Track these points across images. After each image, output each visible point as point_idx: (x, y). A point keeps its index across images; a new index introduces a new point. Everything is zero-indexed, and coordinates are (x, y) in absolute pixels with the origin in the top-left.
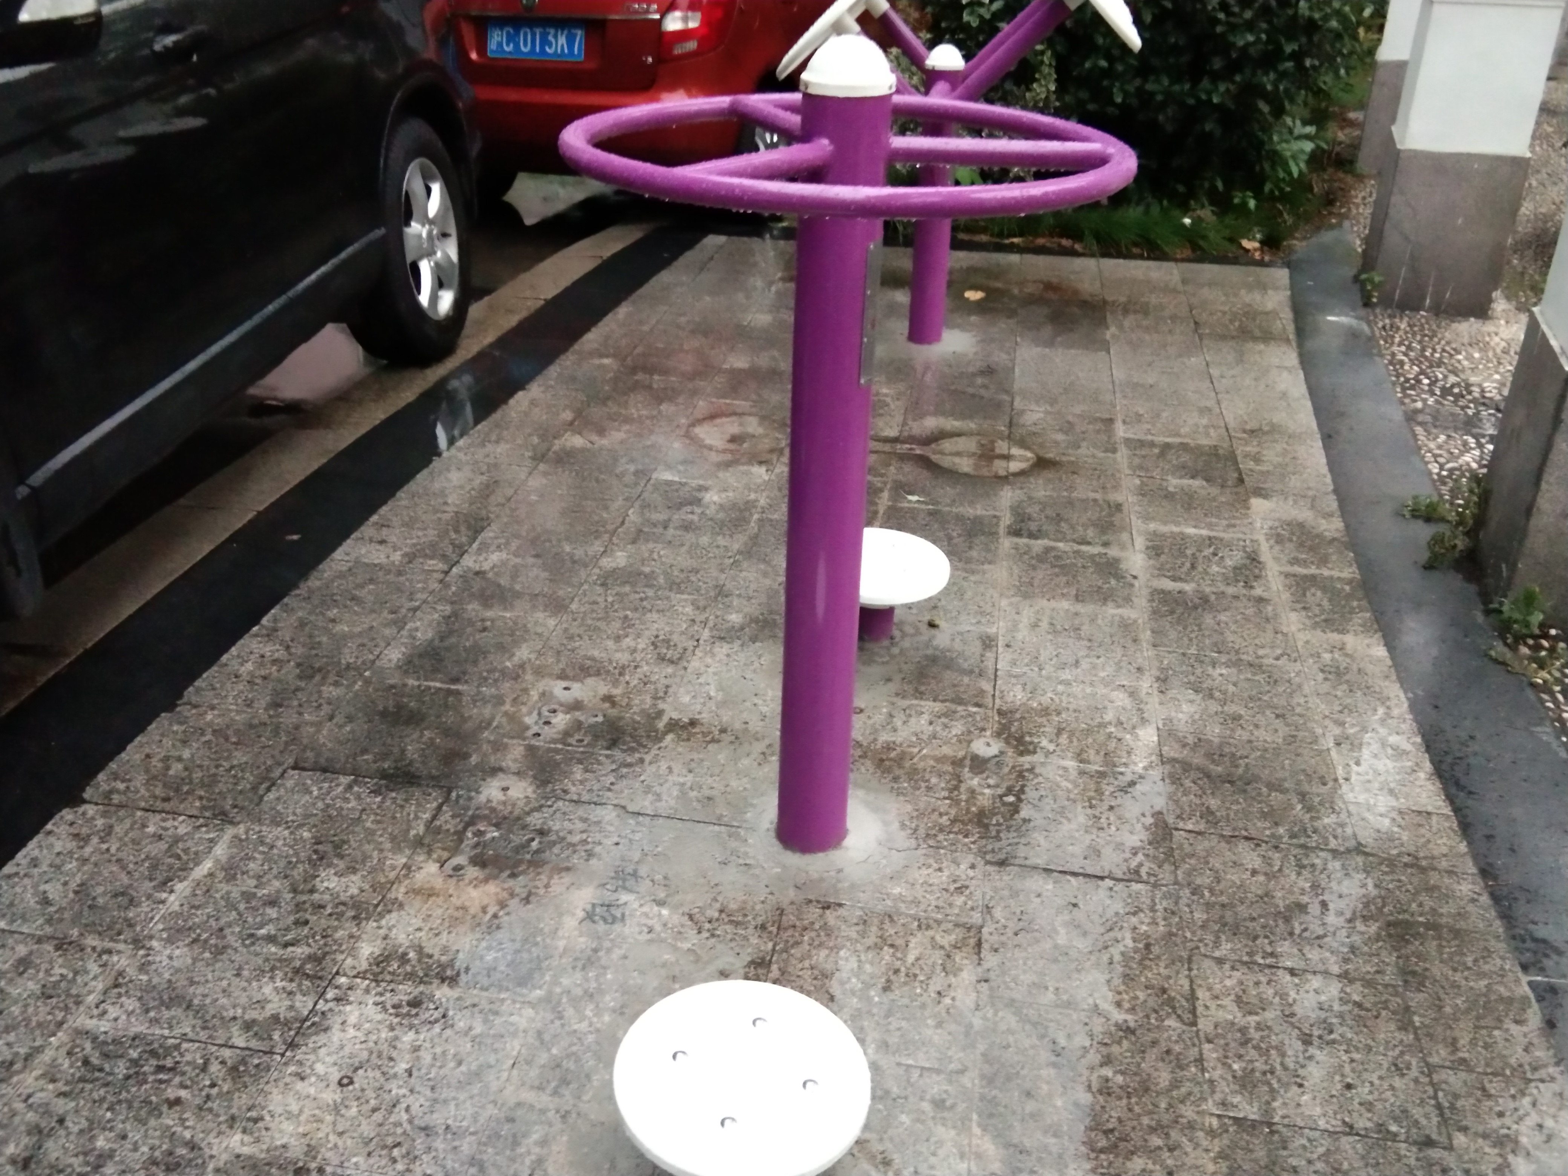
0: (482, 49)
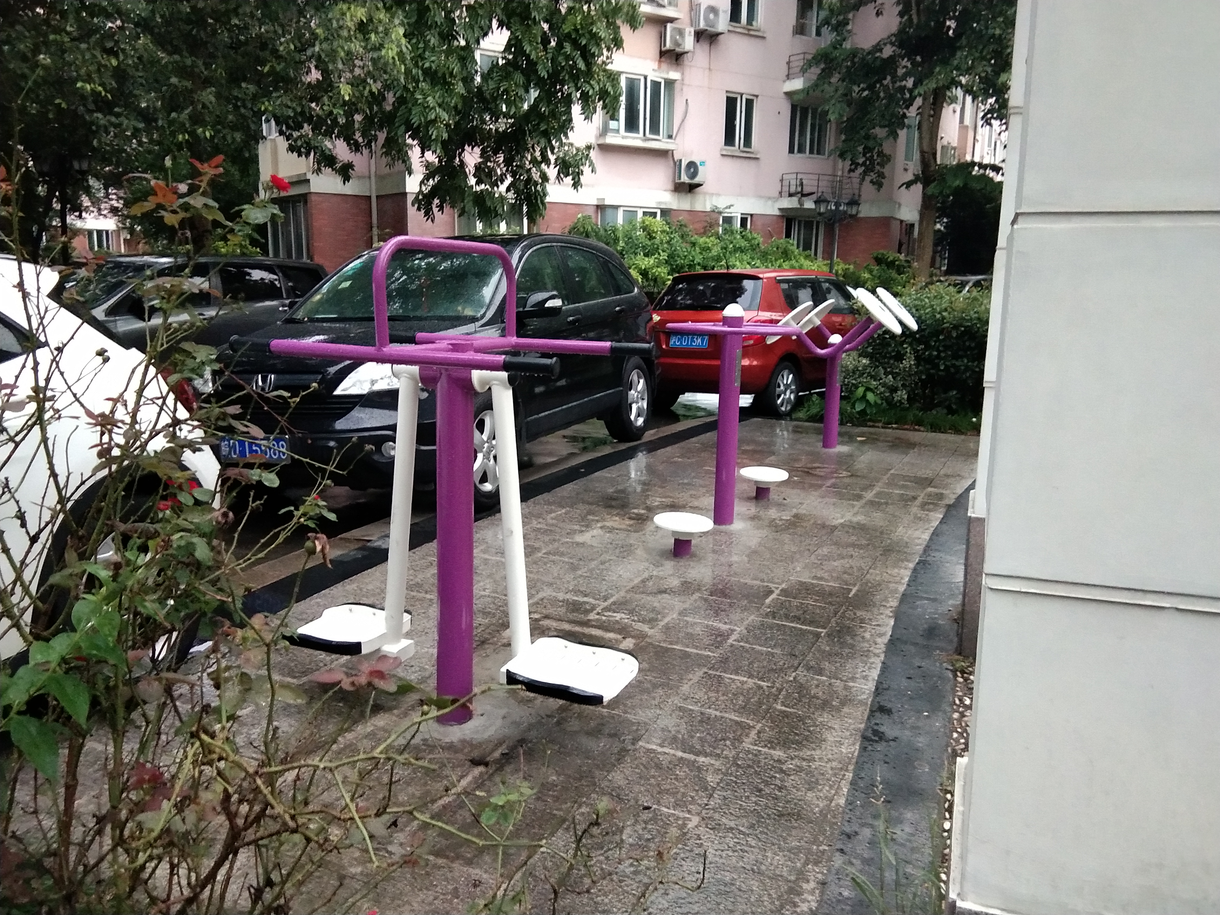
0: (667, 344)
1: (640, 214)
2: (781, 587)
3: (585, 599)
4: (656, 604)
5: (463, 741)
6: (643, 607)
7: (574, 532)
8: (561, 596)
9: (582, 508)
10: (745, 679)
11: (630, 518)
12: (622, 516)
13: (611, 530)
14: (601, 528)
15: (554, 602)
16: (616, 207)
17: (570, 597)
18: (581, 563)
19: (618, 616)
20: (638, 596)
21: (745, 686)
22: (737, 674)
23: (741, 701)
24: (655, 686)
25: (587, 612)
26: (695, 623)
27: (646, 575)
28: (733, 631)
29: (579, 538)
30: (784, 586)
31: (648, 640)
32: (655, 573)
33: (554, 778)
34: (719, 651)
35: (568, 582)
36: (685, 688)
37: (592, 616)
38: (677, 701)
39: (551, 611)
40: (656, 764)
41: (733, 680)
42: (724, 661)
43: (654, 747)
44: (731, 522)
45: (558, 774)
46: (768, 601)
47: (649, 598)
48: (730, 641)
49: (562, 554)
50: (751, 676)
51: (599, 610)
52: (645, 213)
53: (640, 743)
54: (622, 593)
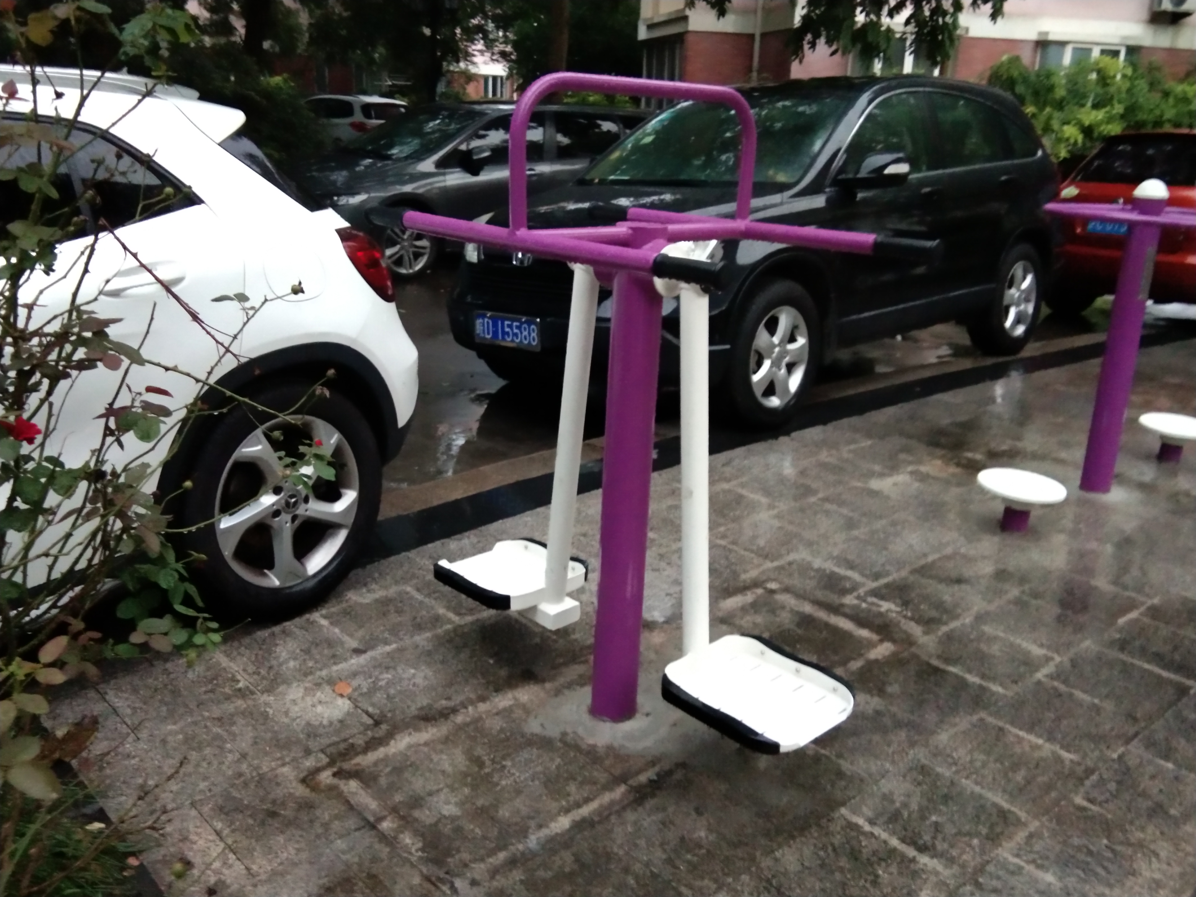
1: (1096, 53)
2: (1149, 603)
3: (849, 573)
4: (947, 598)
5: (610, 748)
6: (926, 598)
7: (871, 474)
8: (817, 563)
9: (897, 441)
10: (1040, 741)
11: (958, 465)
12: (947, 461)
13: (924, 478)
14: (911, 473)
15: (804, 569)
16: (1063, 44)
17: (830, 566)
18: (864, 520)
19: (885, 606)
20: (924, 581)
21: (1037, 754)
22: (1030, 729)
23: (1020, 777)
24: (899, 725)
25: (844, 592)
26: (996, 638)
27: (949, 550)
28: (1048, 659)
29: (875, 484)
30: (1156, 601)
31: (913, 649)
32: (963, 550)
33: (703, 834)
34: (1016, 688)
35: (835, 544)
36: (943, 738)
37: (849, 600)
38: (920, 754)
39: (796, 582)
40: (852, 849)
41: (1020, 740)
42: (1018, 704)
43: (861, 821)
44: (1106, 489)
45: (710, 830)
46: (1122, 621)
47: (941, 587)
48: (1039, 675)
49: (842, 503)
50: (1051, 739)
51: (862, 591)
52: (1103, 52)
53: (843, 811)
54: (904, 573)
